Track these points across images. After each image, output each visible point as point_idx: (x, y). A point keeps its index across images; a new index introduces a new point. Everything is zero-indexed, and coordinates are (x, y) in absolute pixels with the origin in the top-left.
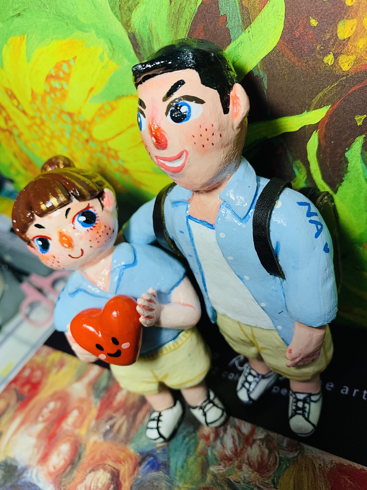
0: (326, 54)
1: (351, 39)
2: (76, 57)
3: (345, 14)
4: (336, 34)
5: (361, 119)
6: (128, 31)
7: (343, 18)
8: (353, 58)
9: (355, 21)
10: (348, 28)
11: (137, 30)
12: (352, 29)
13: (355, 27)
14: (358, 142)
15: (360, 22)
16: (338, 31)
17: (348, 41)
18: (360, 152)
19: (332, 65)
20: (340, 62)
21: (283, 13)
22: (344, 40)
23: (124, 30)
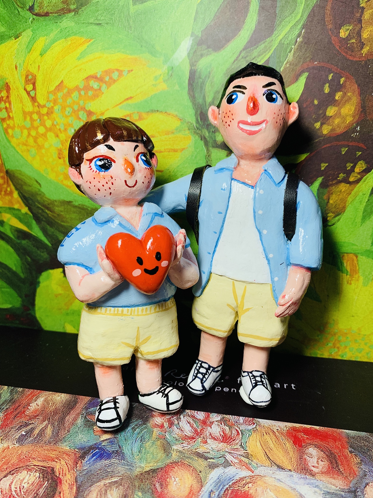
0: (317, 121)
1: (332, 117)
2: (132, 70)
3: (333, 103)
4: (326, 112)
5: (324, 166)
6: (191, 67)
7: (332, 105)
8: (330, 128)
9: (337, 108)
10: (332, 111)
11: (199, 70)
12: (334, 112)
13: (336, 111)
14: (318, 181)
15: (339, 109)
16: (327, 111)
17: (330, 118)
18: (317, 188)
19: (318, 129)
20: (323, 128)
21: (301, 92)
22: (329, 116)
23: (189, 66)
